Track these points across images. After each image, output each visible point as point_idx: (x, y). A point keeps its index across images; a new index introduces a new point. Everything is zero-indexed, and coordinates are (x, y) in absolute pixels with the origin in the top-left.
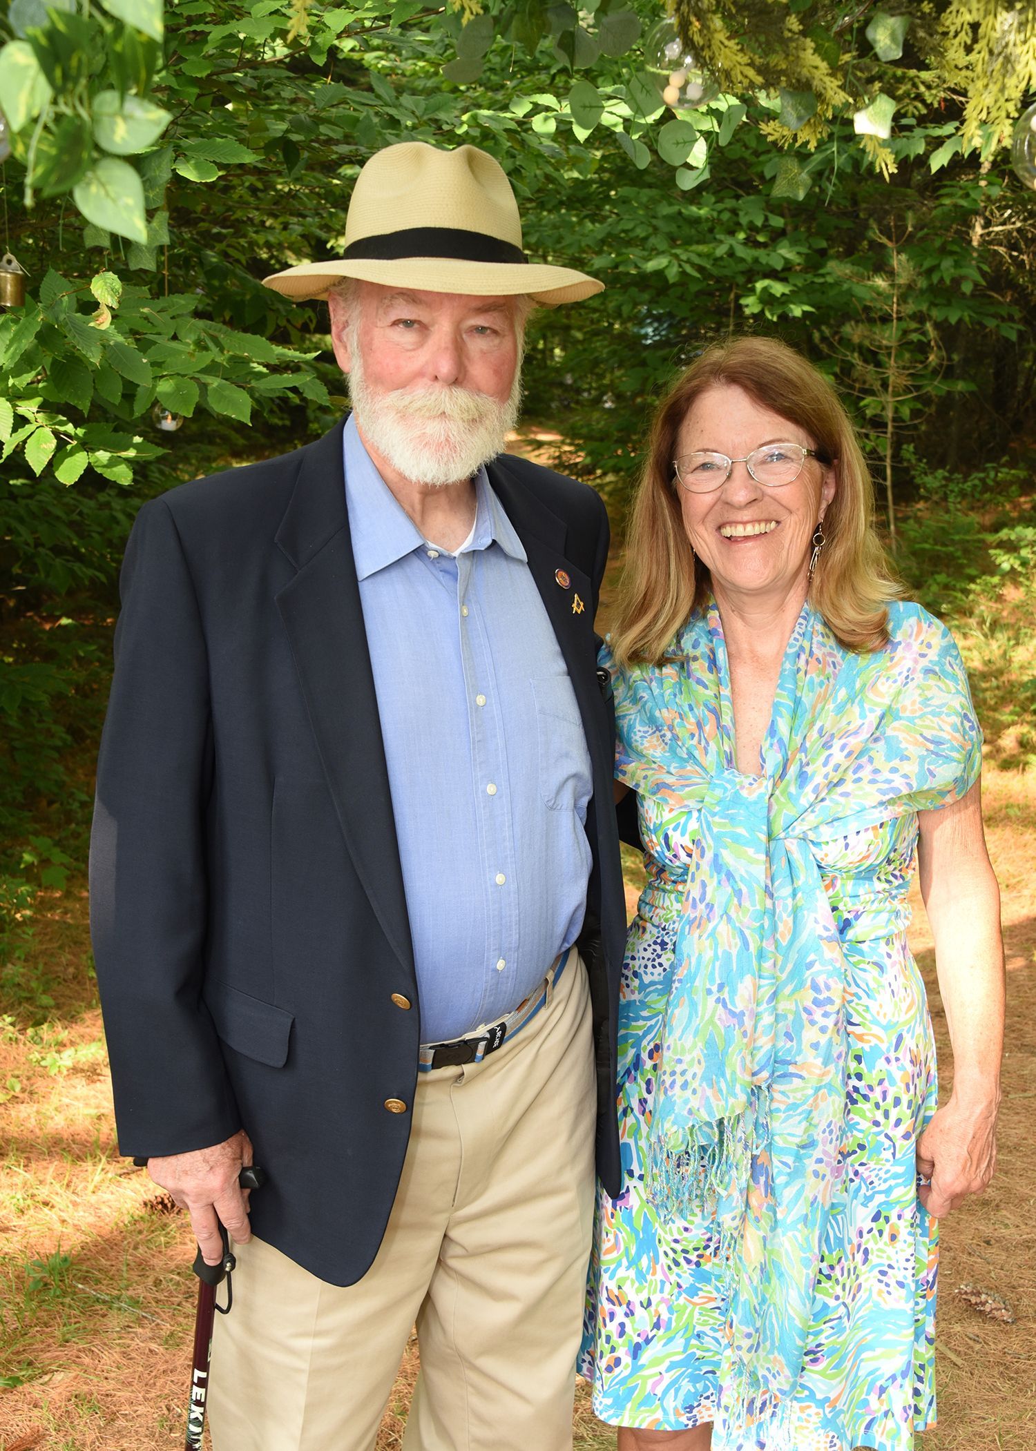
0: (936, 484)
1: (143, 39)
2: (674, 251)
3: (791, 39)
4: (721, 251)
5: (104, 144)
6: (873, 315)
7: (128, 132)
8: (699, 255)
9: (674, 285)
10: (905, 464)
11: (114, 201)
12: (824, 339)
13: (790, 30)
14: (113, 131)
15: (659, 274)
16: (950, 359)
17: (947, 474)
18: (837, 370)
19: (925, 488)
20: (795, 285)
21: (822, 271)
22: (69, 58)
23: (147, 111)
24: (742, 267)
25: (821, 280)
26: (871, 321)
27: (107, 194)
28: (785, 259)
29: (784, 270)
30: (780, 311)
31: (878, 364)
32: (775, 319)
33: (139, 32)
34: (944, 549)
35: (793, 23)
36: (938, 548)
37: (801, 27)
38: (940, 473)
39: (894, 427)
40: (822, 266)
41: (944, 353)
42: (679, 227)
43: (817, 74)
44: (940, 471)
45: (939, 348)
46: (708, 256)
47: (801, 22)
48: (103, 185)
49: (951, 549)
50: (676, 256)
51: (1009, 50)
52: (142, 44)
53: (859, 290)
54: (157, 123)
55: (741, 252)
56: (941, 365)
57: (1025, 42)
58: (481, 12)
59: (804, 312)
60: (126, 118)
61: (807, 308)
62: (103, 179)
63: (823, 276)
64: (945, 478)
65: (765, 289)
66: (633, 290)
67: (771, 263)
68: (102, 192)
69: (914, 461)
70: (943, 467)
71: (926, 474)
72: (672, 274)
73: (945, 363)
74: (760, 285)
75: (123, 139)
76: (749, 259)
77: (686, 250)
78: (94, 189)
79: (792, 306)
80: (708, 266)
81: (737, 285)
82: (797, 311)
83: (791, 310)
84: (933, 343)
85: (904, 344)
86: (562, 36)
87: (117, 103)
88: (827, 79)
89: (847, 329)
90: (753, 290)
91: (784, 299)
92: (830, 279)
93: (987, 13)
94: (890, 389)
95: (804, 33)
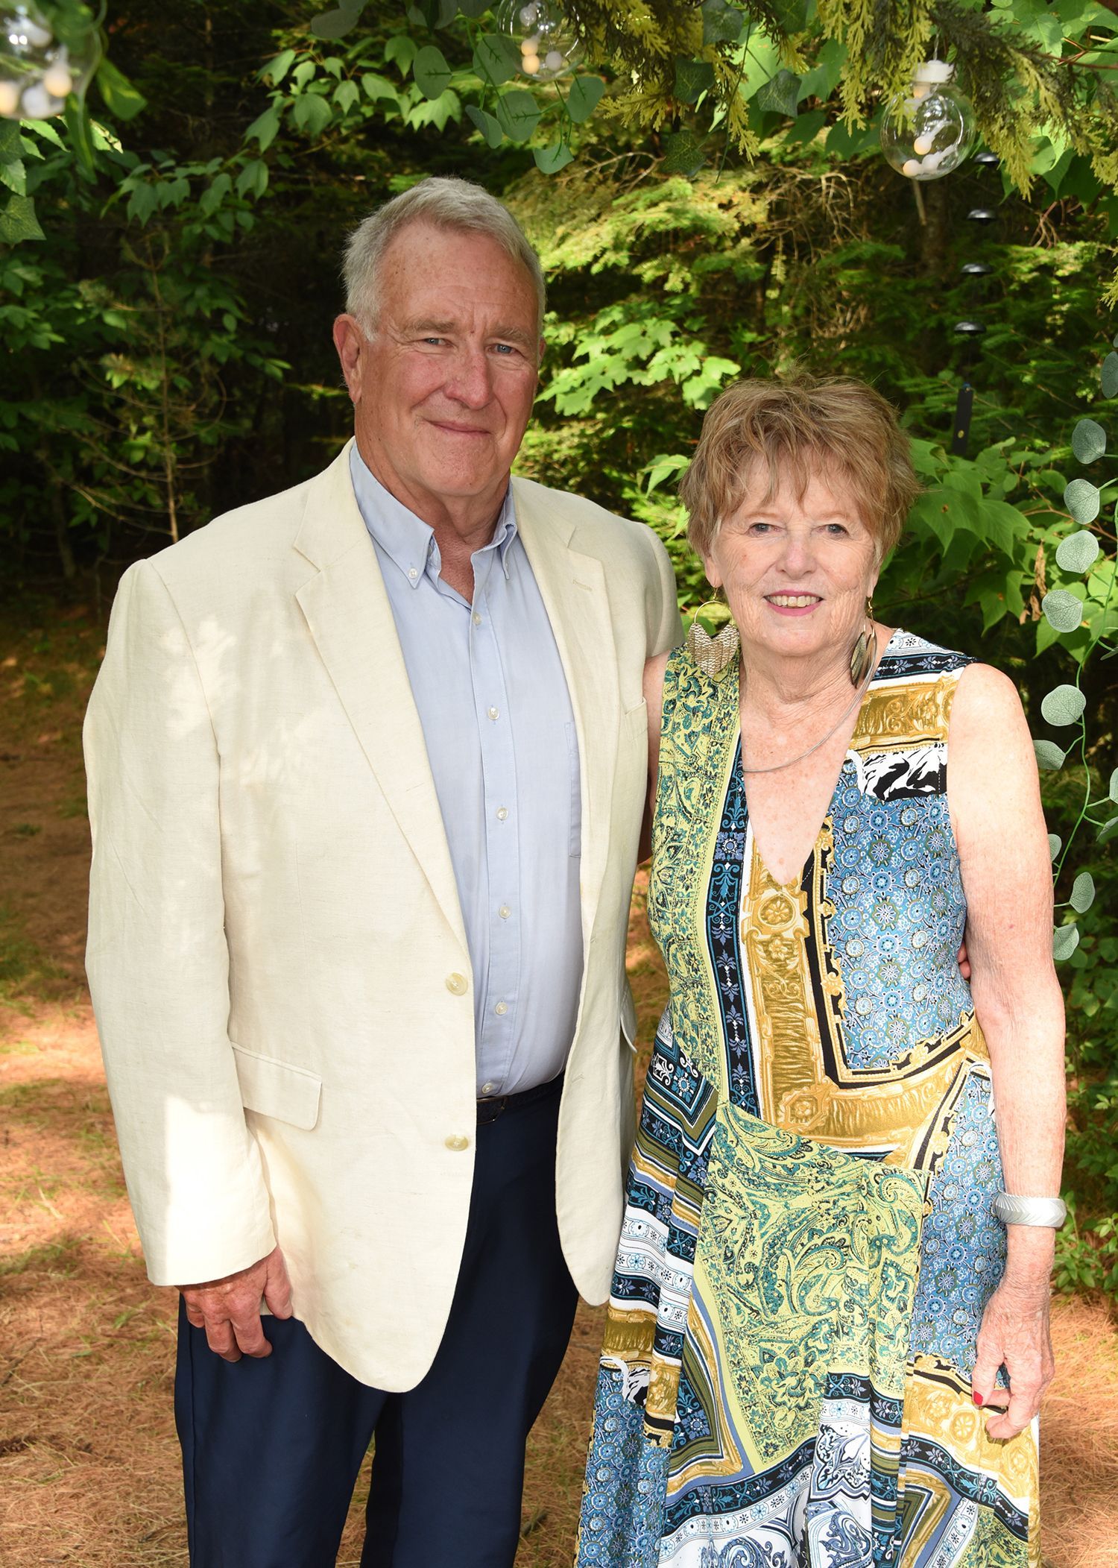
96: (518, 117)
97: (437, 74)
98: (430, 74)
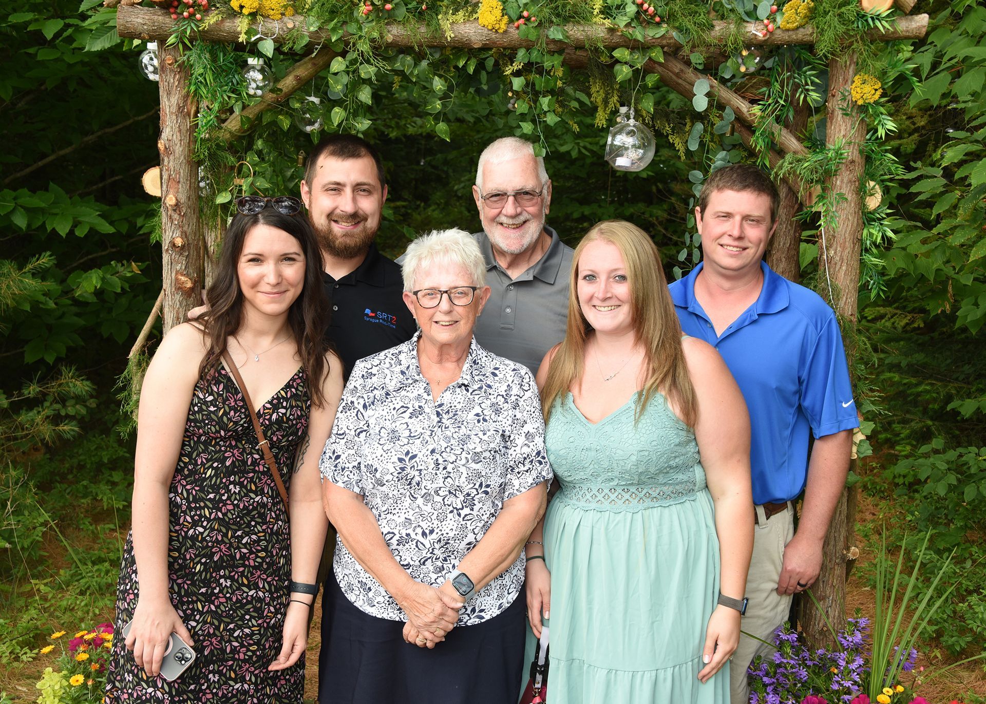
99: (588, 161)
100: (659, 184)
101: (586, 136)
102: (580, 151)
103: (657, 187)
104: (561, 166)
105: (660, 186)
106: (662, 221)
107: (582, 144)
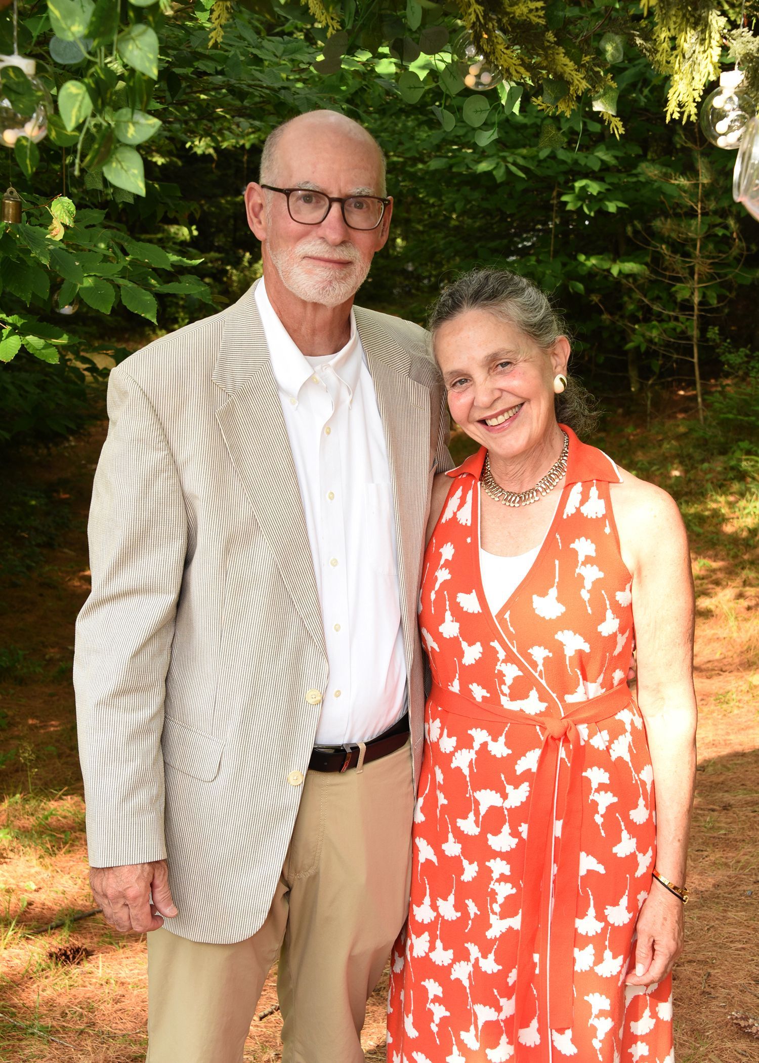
0: (739, 360)
1: (145, 78)
2: (502, 154)
3: (549, 47)
4: (543, 154)
5: (122, 139)
6: (679, 211)
7: (135, 131)
8: (524, 157)
9: (502, 184)
10: (711, 344)
11: (126, 171)
12: (636, 232)
13: (548, 41)
14: (127, 132)
15: (488, 174)
16: (748, 249)
17: (748, 352)
18: (648, 259)
19: (729, 365)
20: (610, 184)
21: (634, 172)
22: (106, 93)
23: (147, 119)
24: (563, 168)
25: (634, 179)
26: (677, 216)
27: (122, 168)
28: (602, 161)
29: (601, 170)
30: (596, 208)
31: (686, 255)
32: (592, 214)
33: (143, 74)
34: (746, 419)
35: (550, 36)
36: (740, 417)
37: (555, 39)
38: (743, 351)
39: (700, 310)
40: (635, 167)
41: (744, 244)
42: (506, 133)
43: (567, 70)
44: (742, 349)
45: (740, 240)
46: (533, 158)
47: (556, 35)
48: (120, 162)
49: (753, 418)
50: (504, 159)
51: (695, 55)
52: (145, 81)
53: (667, 189)
54: (153, 126)
55: (562, 155)
56: (741, 255)
57: (704, 51)
58: (340, 28)
59: (619, 208)
60: (134, 124)
61: (621, 205)
62: (120, 159)
63: (636, 175)
64: (747, 356)
65: (583, 189)
66: (466, 190)
67: (589, 164)
68: (119, 166)
69: (718, 341)
70: (745, 346)
71: (730, 352)
72: (500, 175)
73: (745, 253)
74: (578, 184)
75: (132, 135)
76: (569, 161)
77: (513, 153)
78: (114, 165)
79: (607, 203)
80: (532, 168)
81: (559, 184)
82: (612, 207)
83: (607, 207)
84: (735, 235)
85: (709, 237)
86: (395, 42)
87: (129, 115)
88: (574, 73)
89: (657, 224)
90: (573, 188)
91: (601, 196)
92: (642, 179)
93: (681, 31)
94: (696, 277)
95: (558, 43)
96: (477, 112)
97: (415, 88)
98: (410, 88)
99: (520, 187)
100: (636, 222)
101: (516, 145)
102: (508, 172)
103: (633, 226)
104: (477, 195)
105: (639, 226)
106: (643, 284)
107: (510, 159)
